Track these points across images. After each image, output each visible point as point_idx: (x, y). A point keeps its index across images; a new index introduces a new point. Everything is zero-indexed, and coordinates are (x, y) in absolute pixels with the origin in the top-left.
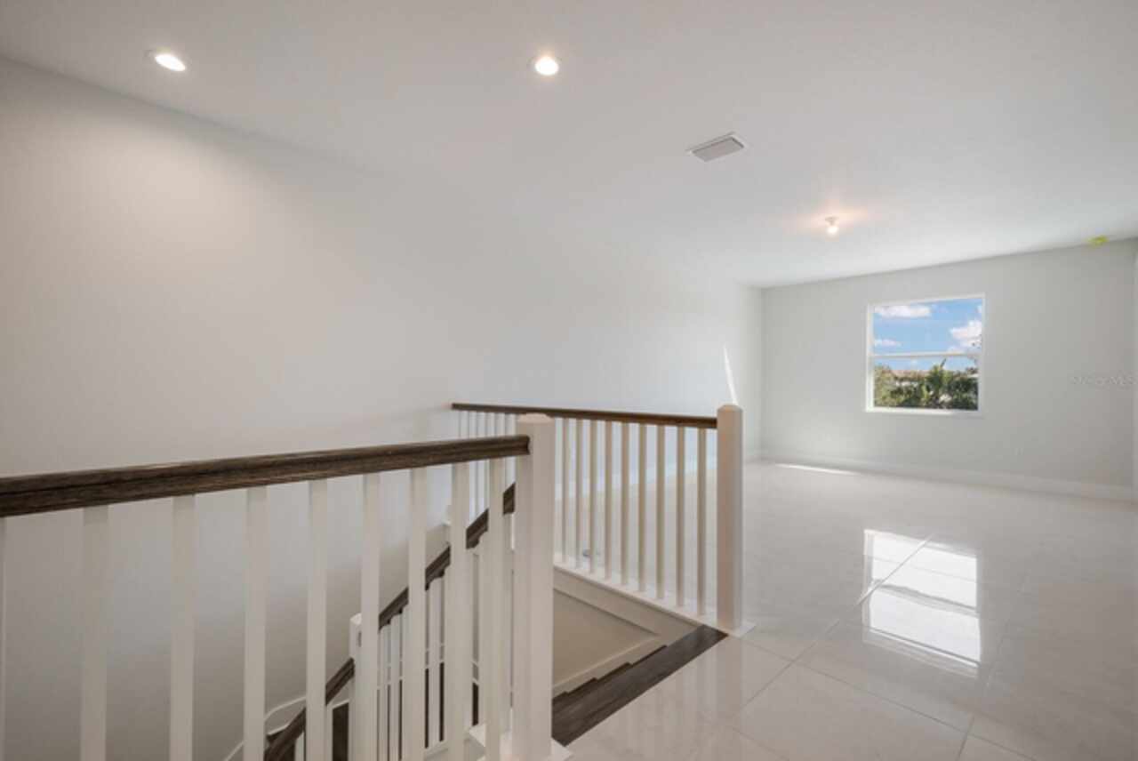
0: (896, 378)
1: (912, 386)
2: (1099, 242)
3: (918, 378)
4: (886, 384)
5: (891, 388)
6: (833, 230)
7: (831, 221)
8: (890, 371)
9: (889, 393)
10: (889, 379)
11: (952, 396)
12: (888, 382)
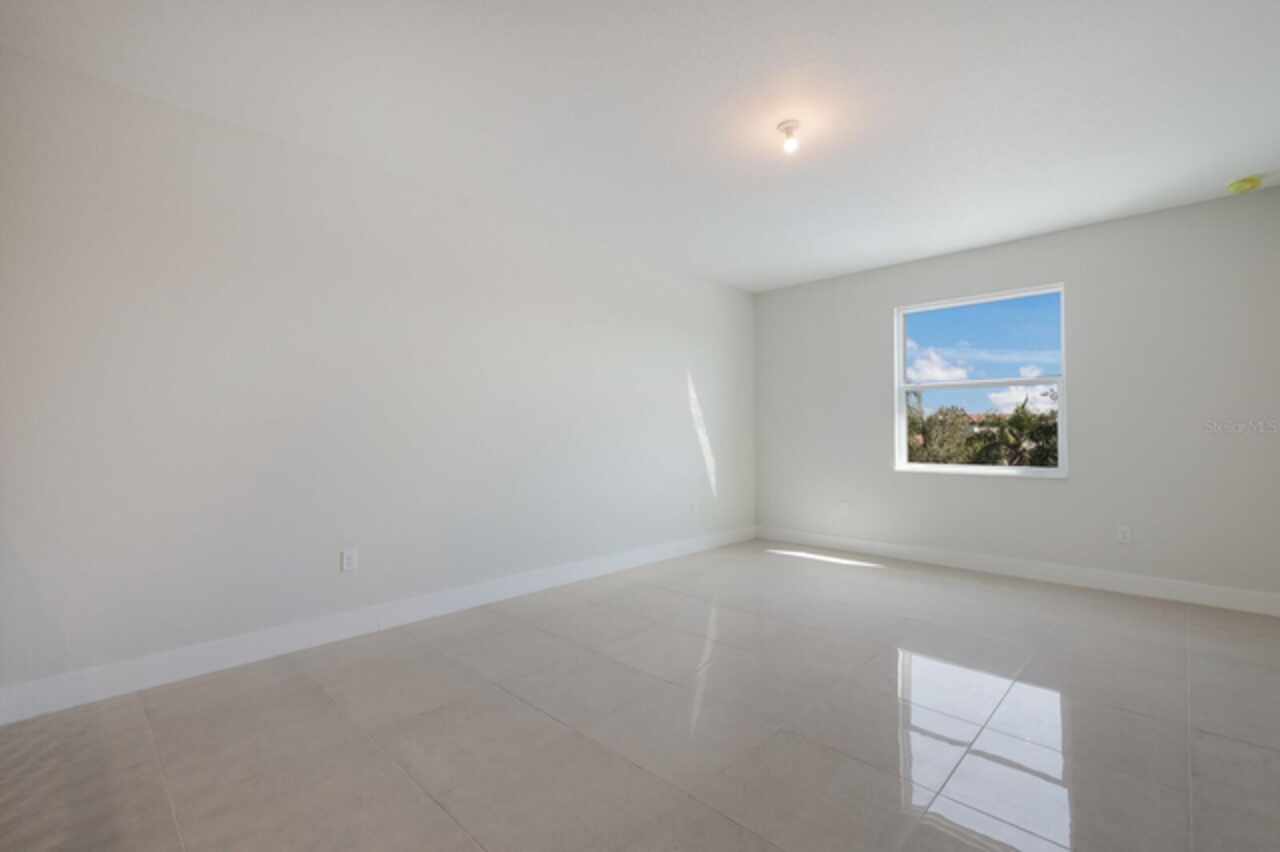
0: (973, 423)
1: (989, 432)
2: (1248, 186)
3: (997, 421)
4: (960, 429)
5: (968, 434)
6: (791, 146)
7: (787, 128)
8: (965, 415)
9: (964, 440)
10: (963, 424)
11: (1037, 441)
12: (963, 427)
